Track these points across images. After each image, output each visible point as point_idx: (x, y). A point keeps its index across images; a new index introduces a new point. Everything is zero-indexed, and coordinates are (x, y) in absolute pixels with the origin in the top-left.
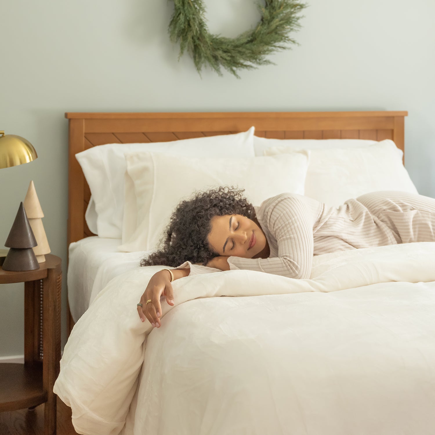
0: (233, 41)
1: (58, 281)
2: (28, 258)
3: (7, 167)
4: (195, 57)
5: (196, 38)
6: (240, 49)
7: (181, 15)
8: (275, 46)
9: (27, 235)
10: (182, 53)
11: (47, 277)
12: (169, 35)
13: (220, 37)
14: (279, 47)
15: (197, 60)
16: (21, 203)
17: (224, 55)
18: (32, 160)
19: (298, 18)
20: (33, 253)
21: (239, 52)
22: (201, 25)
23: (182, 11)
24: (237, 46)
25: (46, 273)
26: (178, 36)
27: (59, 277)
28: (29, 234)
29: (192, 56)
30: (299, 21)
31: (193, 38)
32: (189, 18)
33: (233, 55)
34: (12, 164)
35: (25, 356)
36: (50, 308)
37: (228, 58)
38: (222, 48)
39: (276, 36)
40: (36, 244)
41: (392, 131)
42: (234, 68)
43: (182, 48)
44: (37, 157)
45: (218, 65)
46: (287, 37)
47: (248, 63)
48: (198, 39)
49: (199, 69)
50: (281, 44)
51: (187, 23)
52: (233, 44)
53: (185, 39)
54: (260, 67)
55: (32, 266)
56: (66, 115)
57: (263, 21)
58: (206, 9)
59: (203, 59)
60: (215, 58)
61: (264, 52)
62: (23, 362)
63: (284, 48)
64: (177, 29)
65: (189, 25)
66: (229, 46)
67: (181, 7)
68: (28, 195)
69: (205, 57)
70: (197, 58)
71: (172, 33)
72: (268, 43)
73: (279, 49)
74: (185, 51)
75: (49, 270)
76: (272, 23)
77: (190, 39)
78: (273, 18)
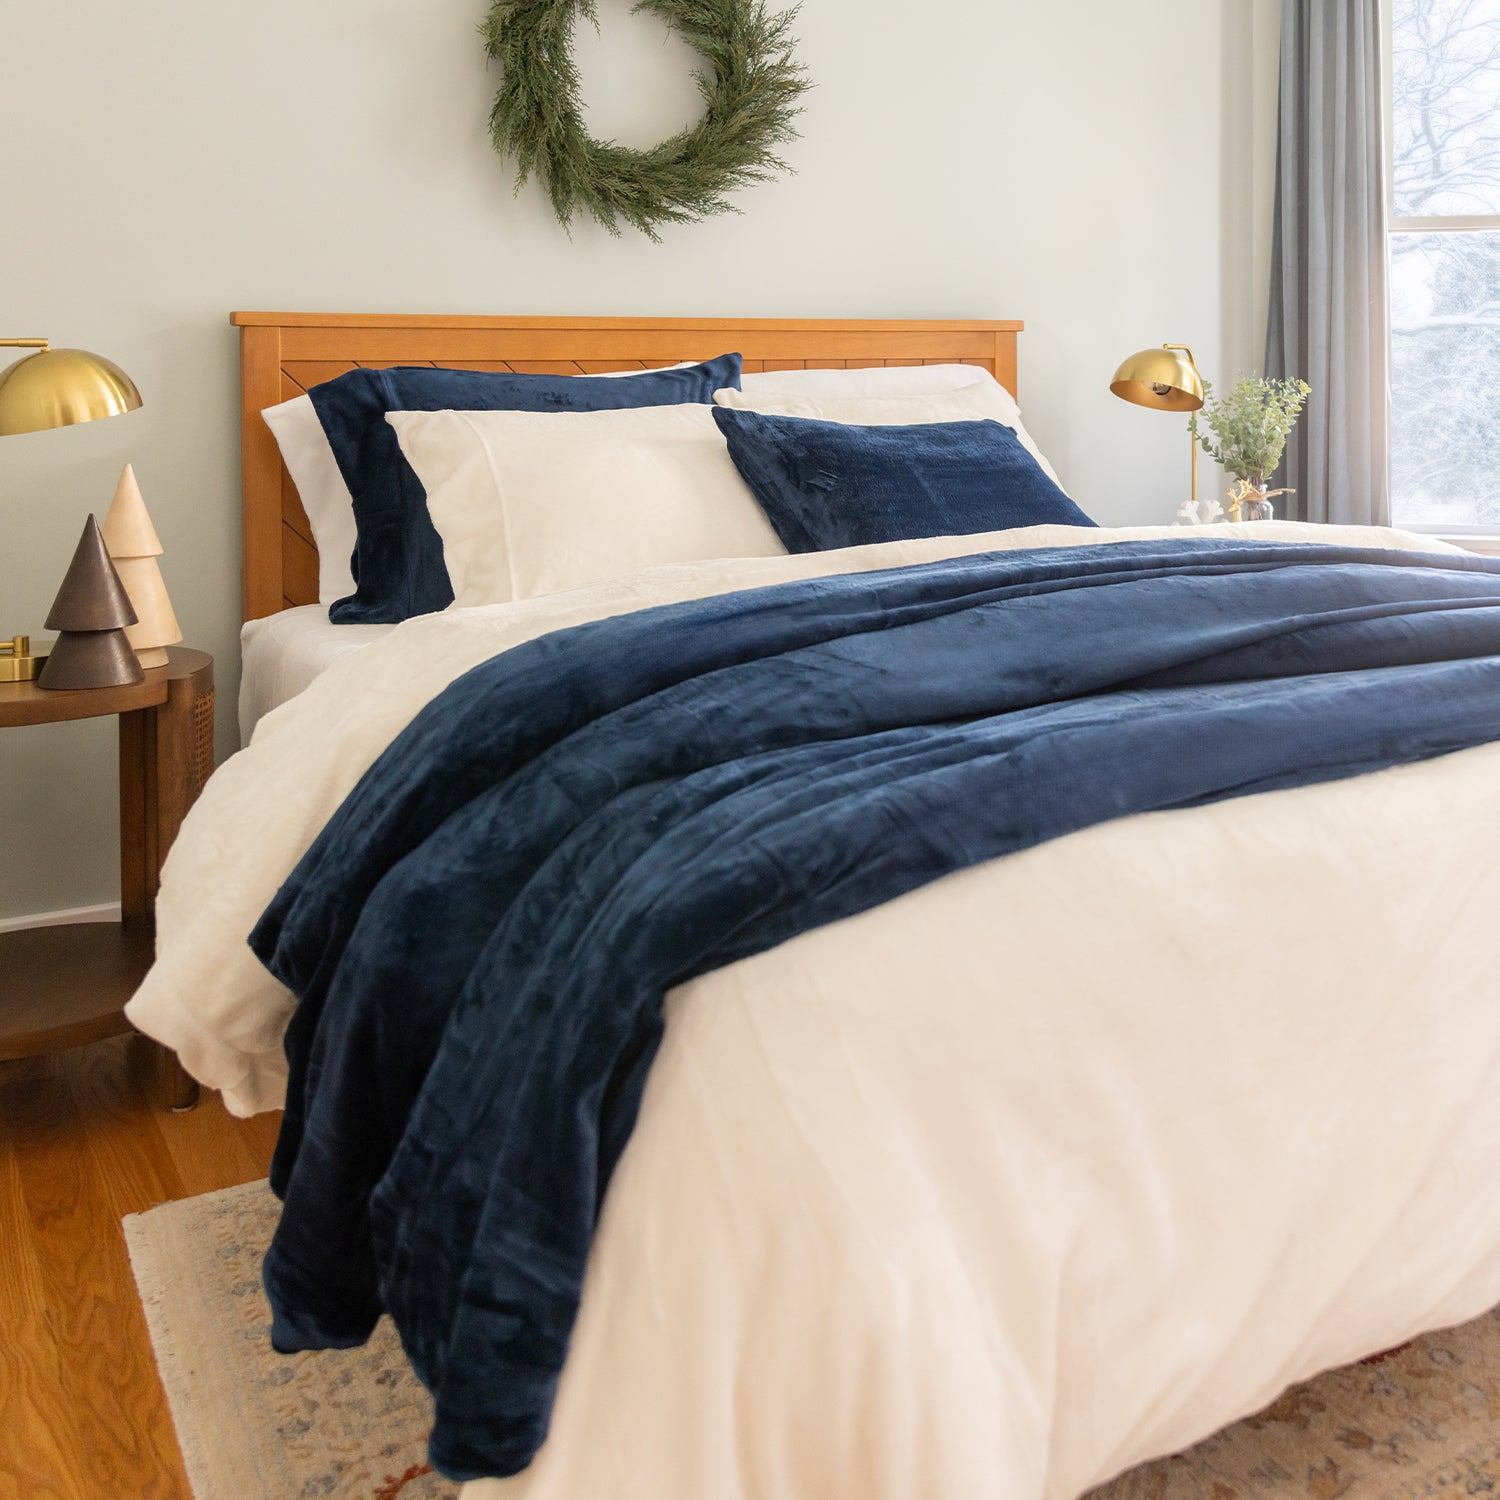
0: (645, 157)
1: (198, 711)
2: (110, 654)
3: (54, 426)
4: (554, 191)
5: (555, 146)
6: (660, 175)
7: (521, 88)
8: (740, 173)
9: (106, 595)
10: (524, 177)
11: (165, 700)
12: (491, 137)
13: (613, 146)
14: (748, 174)
15: (560, 197)
16: (91, 518)
17: (624, 187)
18: (125, 410)
19: (790, 114)
20: (125, 644)
21: (659, 182)
22: (569, 117)
23: (523, 82)
24: (653, 169)
25: (164, 692)
26: (514, 140)
27: (201, 701)
28: (114, 596)
29: (549, 188)
30: (793, 121)
31: (549, 145)
32: (540, 98)
33: (646, 188)
34: (68, 420)
35: (123, 904)
36: (178, 780)
37: (635, 195)
38: (618, 171)
39: (743, 149)
40: (132, 619)
41: (993, 360)
42: (648, 220)
43: (524, 169)
44: (141, 405)
45: (610, 212)
46: (767, 154)
47: (679, 209)
48: (562, 147)
49: (564, 219)
50: (754, 168)
51: (533, 110)
52: (644, 162)
53: (531, 148)
54: (704, 218)
55: (123, 675)
56: (233, 316)
57: (712, 116)
58: (579, 81)
59: (573, 195)
60: (603, 193)
61: (716, 185)
62: (118, 919)
63: (760, 177)
64: (511, 122)
65: (539, 113)
66: (635, 168)
67: (520, 72)
68: (117, 502)
69: (579, 191)
70: (560, 191)
71: (499, 131)
72: (724, 164)
73: (750, 181)
74: (531, 174)
75: (172, 685)
76: (733, 121)
77: (541, 147)
78: (734, 110)
